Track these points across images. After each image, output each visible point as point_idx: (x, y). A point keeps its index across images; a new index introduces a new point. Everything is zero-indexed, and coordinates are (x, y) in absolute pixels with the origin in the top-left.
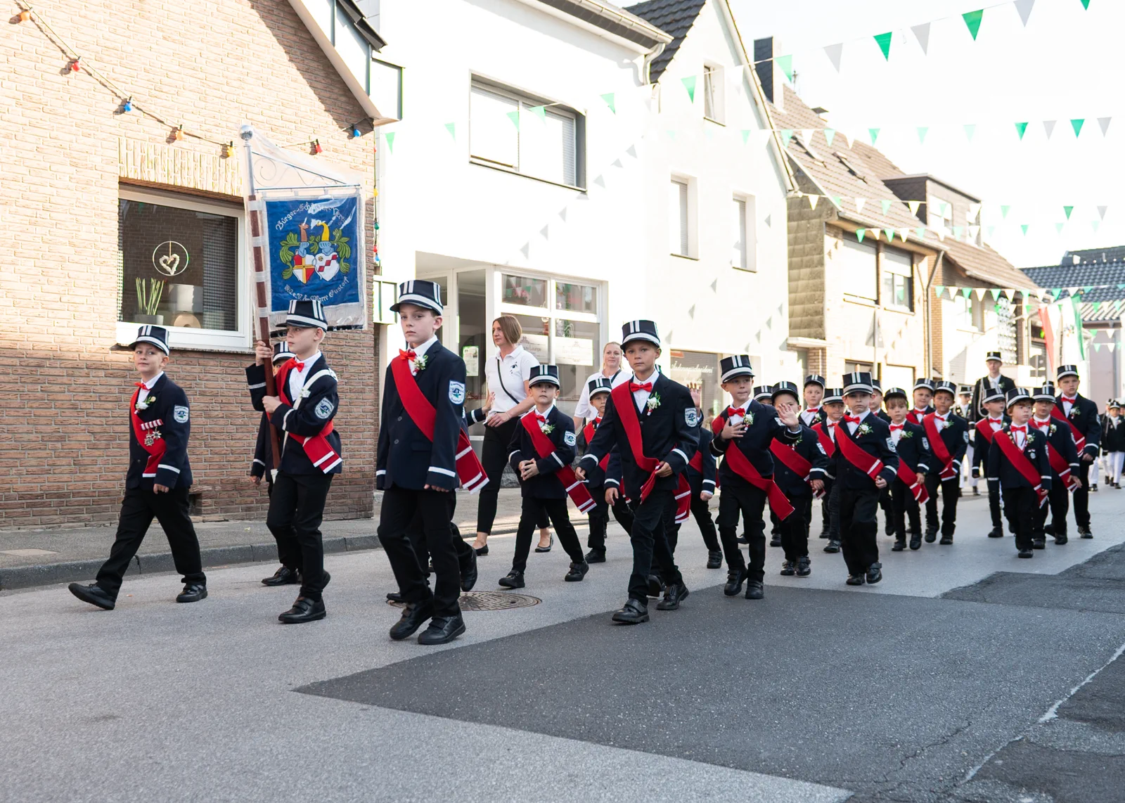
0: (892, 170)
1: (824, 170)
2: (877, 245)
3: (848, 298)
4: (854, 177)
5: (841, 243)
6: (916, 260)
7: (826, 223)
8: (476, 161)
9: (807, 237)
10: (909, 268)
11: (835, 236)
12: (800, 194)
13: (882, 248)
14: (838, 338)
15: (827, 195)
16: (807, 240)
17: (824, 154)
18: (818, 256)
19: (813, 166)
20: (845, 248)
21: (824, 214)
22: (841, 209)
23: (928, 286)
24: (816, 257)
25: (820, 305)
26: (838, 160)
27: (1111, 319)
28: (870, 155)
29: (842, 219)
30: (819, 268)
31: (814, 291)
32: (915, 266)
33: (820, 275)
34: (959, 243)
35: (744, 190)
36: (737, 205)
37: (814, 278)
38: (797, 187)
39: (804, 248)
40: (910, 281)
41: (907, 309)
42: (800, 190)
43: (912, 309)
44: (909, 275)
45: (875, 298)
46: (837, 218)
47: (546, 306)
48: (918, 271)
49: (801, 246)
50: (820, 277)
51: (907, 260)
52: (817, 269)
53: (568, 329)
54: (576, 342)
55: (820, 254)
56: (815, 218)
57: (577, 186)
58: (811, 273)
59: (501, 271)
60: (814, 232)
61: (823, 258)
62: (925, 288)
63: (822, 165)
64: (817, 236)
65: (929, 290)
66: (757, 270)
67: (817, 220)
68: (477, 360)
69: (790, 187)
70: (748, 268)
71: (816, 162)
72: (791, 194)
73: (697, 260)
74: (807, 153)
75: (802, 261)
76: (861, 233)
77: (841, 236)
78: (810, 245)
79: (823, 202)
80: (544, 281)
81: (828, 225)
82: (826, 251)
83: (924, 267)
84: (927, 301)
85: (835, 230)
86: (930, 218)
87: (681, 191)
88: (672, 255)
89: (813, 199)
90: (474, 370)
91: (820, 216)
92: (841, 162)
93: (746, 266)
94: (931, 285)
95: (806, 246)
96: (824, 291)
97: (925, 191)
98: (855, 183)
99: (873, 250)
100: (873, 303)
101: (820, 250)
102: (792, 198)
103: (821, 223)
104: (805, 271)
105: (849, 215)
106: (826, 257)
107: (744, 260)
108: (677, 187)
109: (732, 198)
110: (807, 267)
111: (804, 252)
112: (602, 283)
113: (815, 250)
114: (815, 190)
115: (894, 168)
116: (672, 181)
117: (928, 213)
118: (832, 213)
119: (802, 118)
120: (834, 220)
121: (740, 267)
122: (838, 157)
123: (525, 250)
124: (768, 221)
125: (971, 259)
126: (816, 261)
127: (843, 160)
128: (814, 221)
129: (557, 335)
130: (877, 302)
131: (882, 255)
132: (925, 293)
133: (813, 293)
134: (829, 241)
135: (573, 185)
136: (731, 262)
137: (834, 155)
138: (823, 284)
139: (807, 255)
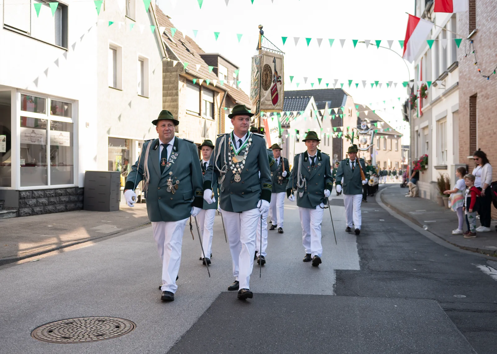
0: (199, 50)
1: (176, 48)
2: (201, 87)
3: (188, 112)
4: (189, 53)
5: (185, 85)
6: (215, 95)
7: (179, 75)
8: (7, 27)
9: (170, 81)
10: (212, 98)
11: (183, 82)
12: (169, 60)
13: (202, 88)
14: (184, 132)
15: (181, 61)
16: (170, 82)
17: (176, 40)
18: (175, 91)
19: (172, 45)
20: (187, 87)
21: (179, 70)
22: (187, 69)
23: (220, 107)
24: (174, 91)
25: (176, 115)
26: (181, 44)
27: (286, 124)
28: (190, 42)
29: (187, 73)
30: (176, 97)
31: (173, 108)
32: (215, 97)
33: (176, 100)
34: (231, 87)
35: (144, 55)
36: (140, 63)
37: (173, 102)
38: (167, 56)
39: (168, 86)
40: (213, 105)
41: (211, 118)
42: (169, 57)
43: (213, 118)
44: (212, 102)
45: (199, 112)
46: (185, 73)
47: (45, 113)
48: (216, 100)
49: (167, 85)
50: (176, 102)
51: (211, 94)
52: (174, 97)
53: (56, 126)
54: (61, 133)
55: (176, 90)
56: (174, 72)
57: (62, 46)
58: (172, 99)
59: (20, 92)
60: (173, 79)
61: (178, 92)
62: (219, 108)
63: (175, 45)
64: (175, 81)
65: (221, 109)
66: (149, 97)
67: (175, 73)
68: (5, 143)
69: (165, 56)
70: (144, 96)
71: (173, 44)
72: (165, 59)
73: (121, 90)
74: (169, 39)
75: (167, 93)
76: (195, 81)
77: (185, 81)
78: (172, 85)
79: (179, 64)
80: (44, 99)
81: (180, 76)
82: (179, 88)
83: (219, 98)
84: (220, 114)
85: (183, 79)
86: (219, 74)
87: (113, 53)
88: (110, 87)
89: (175, 63)
90: (3, 149)
91: (177, 71)
92: (183, 44)
93: (143, 95)
94: (221, 107)
95: (169, 85)
96: (178, 108)
97: (217, 62)
98: (190, 56)
99: (198, 89)
100: (198, 115)
101: (177, 88)
102: (164, 61)
103: (177, 74)
104: (169, 98)
105: (191, 72)
106: (179, 91)
107: (142, 92)
108: (112, 51)
109: (138, 59)
110: (170, 96)
111: (168, 89)
112: (74, 101)
113: (174, 88)
114: (175, 58)
115: (200, 49)
116: (110, 48)
117: (218, 72)
118: (182, 70)
119: (164, 21)
120: (183, 74)
121: (140, 94)
122: (181, 42)
123: (36, 82)
124: (154, 72)
125: (236, 95)
126: (174, 93)
127: (184, 44)
128: (173, 73)
129: (51, 129)
130: (200, 114)
131: (202, 92)
132: (219, 110)
133: (173, 109)
134: (181, 84)
135: (60, 46)
136: (137, 93)
137: (179, 40)
138: (177, 105)
139: (170, 90)
